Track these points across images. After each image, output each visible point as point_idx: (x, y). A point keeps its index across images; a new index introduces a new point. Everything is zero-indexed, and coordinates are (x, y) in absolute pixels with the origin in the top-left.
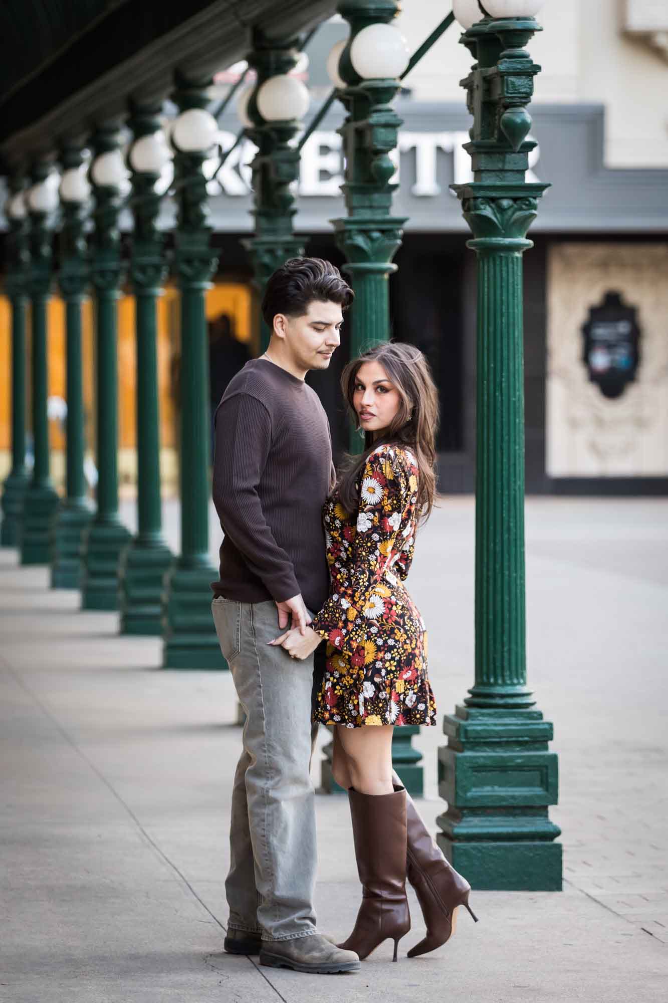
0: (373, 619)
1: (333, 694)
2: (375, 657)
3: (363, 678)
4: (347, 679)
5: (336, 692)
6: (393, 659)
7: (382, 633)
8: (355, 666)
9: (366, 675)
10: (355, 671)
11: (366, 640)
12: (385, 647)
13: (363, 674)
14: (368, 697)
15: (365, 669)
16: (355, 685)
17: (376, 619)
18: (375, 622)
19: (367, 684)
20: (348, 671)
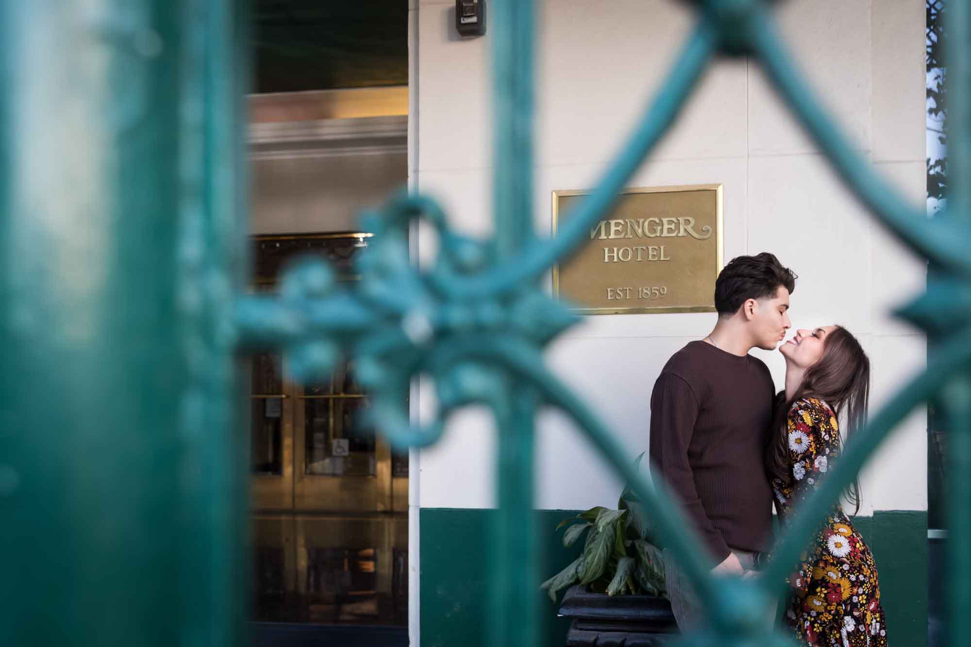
1: (812, 632)
2: (851, 592)
3: (843, 613)
4: (825, 616)
5: (815, 629)
7: (853, 569)
8: (832, 602)
9: (845, 610)
10: (833, 607)
11: (841, 578)
13: (842, 609)
15: (843, 605)
19: (847, 619)
20: (826, 608)
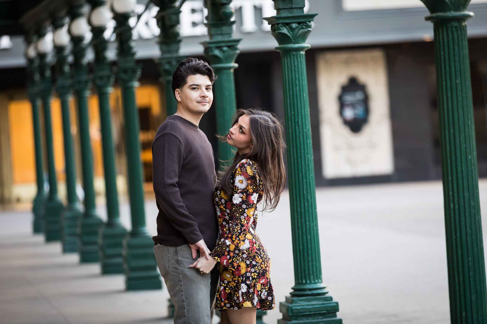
0: (244, 250)
6: (255, 272)
12: (251, 265)
14: (244, 292)
16: (237, 286)
17: (245, 250)
18: (245, 252)
